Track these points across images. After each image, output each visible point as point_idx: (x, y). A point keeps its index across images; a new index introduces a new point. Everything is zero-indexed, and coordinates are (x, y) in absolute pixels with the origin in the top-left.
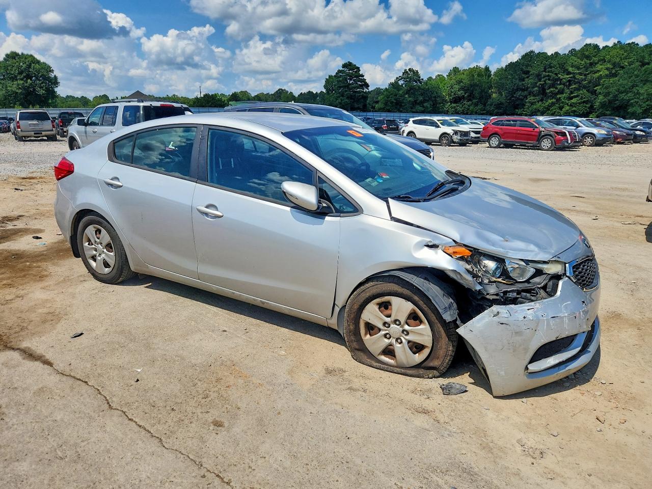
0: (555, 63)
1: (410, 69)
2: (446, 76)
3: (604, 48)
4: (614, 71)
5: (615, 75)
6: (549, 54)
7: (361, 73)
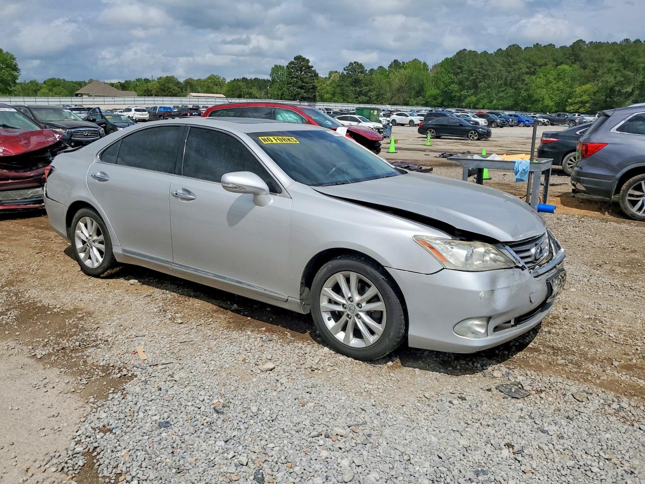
0: (484, 60)
1: (355, 63)
2: (387, 69)
3: (526, 49)
4: (533, 70)
5: (534, 73)
6: (479, 53)
7: (310, 64)
